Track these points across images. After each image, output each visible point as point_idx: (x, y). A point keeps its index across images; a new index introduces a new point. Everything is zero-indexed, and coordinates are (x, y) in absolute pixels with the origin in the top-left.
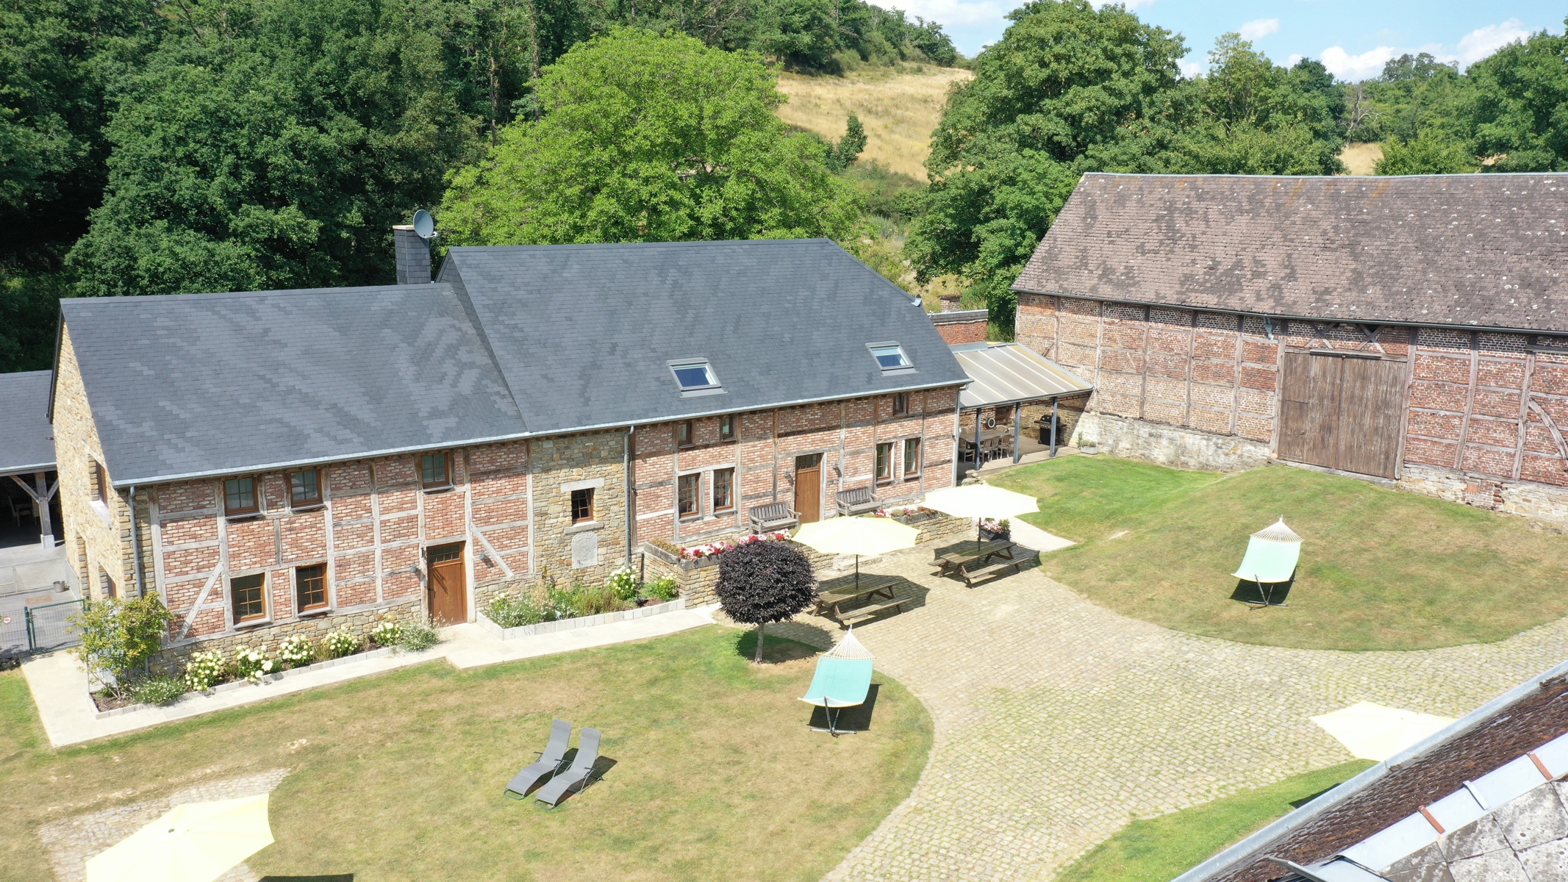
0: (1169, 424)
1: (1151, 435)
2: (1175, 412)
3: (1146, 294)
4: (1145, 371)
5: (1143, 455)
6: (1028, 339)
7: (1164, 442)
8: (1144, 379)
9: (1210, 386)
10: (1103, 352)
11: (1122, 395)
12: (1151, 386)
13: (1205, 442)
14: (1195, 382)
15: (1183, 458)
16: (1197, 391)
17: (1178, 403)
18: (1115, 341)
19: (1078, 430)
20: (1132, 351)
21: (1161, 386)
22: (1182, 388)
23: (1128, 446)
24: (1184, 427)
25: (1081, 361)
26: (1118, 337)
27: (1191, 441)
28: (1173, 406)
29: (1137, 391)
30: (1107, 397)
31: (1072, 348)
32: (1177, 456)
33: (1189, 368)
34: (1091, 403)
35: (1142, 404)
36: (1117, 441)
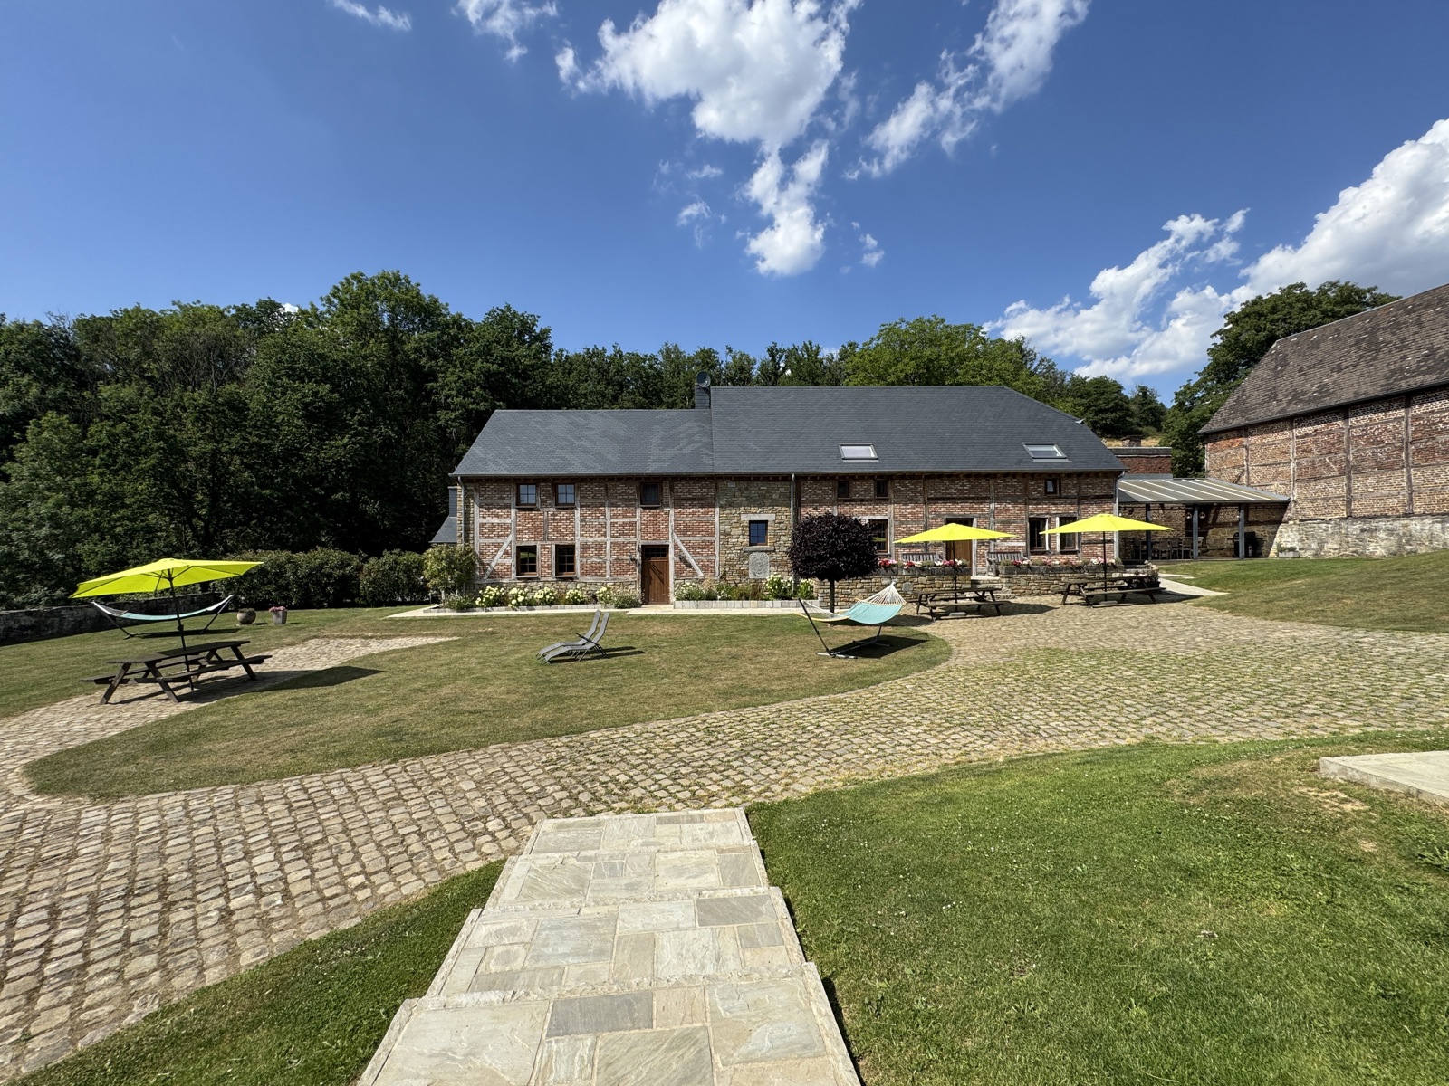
0: (1386, 516)
1: (1363, 530)
2: (1393, 502)
3: (1346, 396)
4: (1348, 470)
5: (1356, 552)
6: (1218, 473)
7: (1382, 535)
8: (1349, 478)
9: (1438, 465)
10: (1298, 464)
11: (1323, 499)
12: (1358, 483)
13: (1439, 526)
14: (1418, 466)
15: (1409, 547)
16: (1419, 477)
17: (1396, 493)
18: (1311, 451)
19: (1277, 540)
20: (1331, 456)
21: (1372, 480)
22: (1400, 478)
23: (1336, 546)
24: (1407, 515)
25: (1274, 479)
26: (1313, 447)
27: (1418, 527)
28: (1389, 496)
29: (1342, 491)
30: (1305, 504)
31: (1264, 469)
32: (1400, 545)
33: (1407, 455)
34: (1288, 514)
35: (1349, 503)
36: (1322, 543)
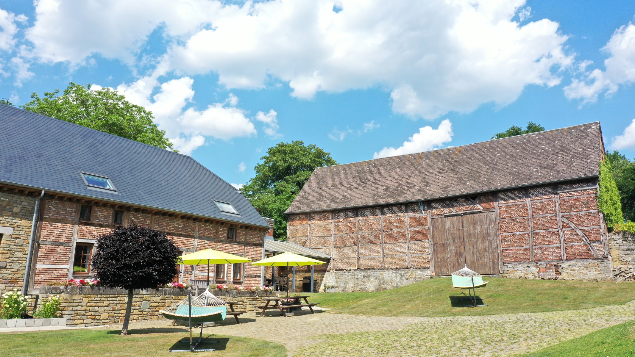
0: (374, 269)
1: (364, 277)
2: (376, 262)
3: (357, 203)
4: (358, 243)
5: (361, 289)
6: (294, 239)
7: (372, 279)
8: (358, 247)
9: (394, 243)
10: (335, 238)
11: (347, 258)
12: (362, 250)
13: (394, 275)
14: (386, 243)
15: (383, 286)
16: (387, 248)
17: (377, 257)
18: (341, 231)
19: (324, 282)
20: (351, 234)
21: (368, 249)
22: (379, 248)
23: (352, 285)
24: (382, 269)
25: (323, 245)
26: (342, 228)
27: (387, 275)
28: (375, 258)
29: (355, 255)
30: (339, 261)
31: (318, 239)
32: (380, 285)
33: (382, 237)
34: (330, 266)
35: (358, 261)
36: (346, 283)
